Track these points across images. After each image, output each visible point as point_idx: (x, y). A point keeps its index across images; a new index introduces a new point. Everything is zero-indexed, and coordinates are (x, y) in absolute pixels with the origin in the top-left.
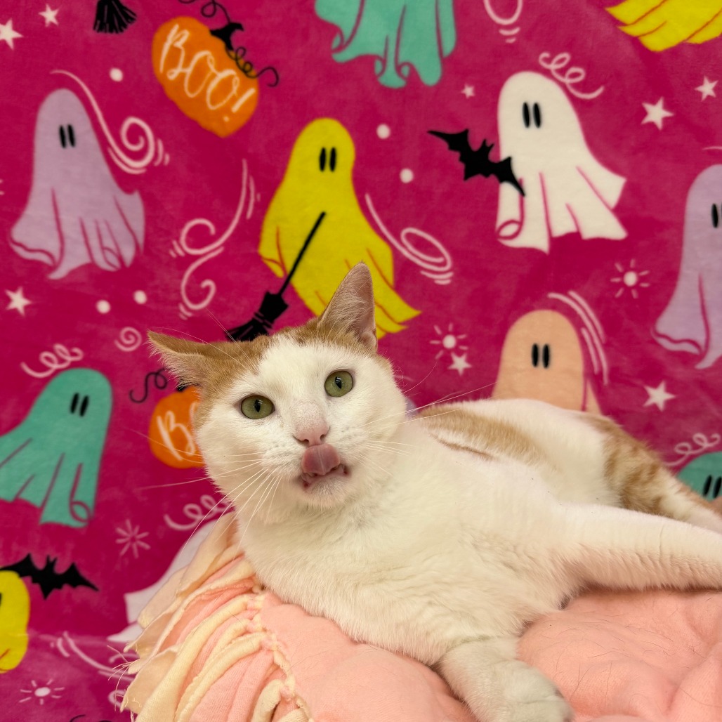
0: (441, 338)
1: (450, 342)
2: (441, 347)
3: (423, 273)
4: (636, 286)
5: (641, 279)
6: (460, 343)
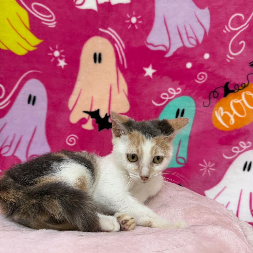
0: (52, 52)
1: (57, 54)
2: (53, 56)
3: (43, 23)
4: (137, 23)
5: (138, 20)
6: (61, 54)
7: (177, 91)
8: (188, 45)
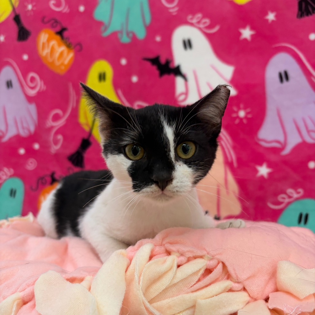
4: (246, 117)
5: (247, 113)
7: (298, 193)
8: (309, 140)
